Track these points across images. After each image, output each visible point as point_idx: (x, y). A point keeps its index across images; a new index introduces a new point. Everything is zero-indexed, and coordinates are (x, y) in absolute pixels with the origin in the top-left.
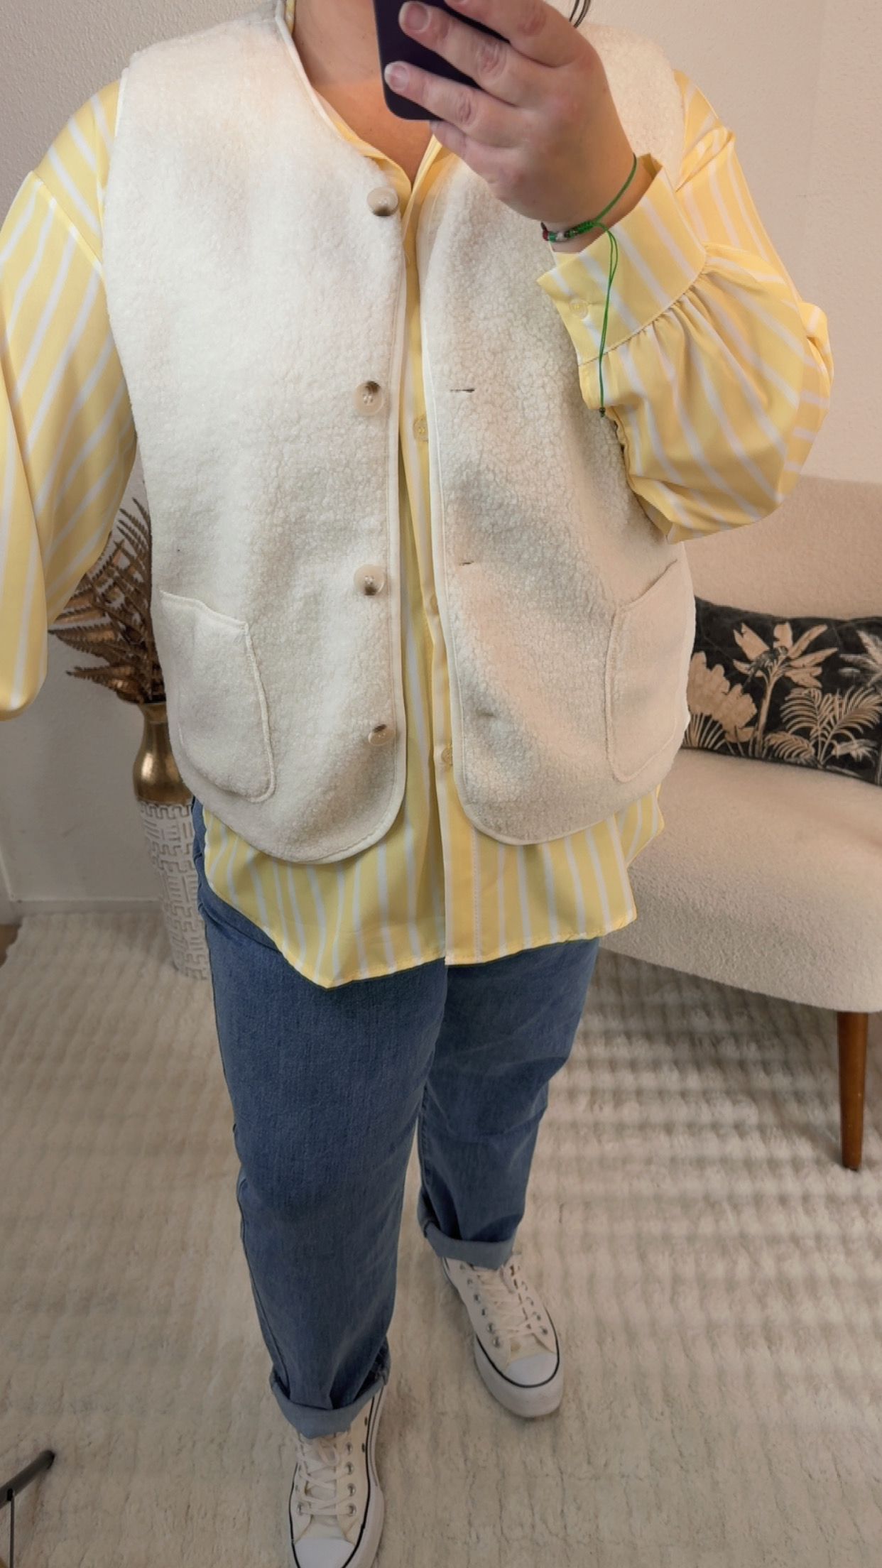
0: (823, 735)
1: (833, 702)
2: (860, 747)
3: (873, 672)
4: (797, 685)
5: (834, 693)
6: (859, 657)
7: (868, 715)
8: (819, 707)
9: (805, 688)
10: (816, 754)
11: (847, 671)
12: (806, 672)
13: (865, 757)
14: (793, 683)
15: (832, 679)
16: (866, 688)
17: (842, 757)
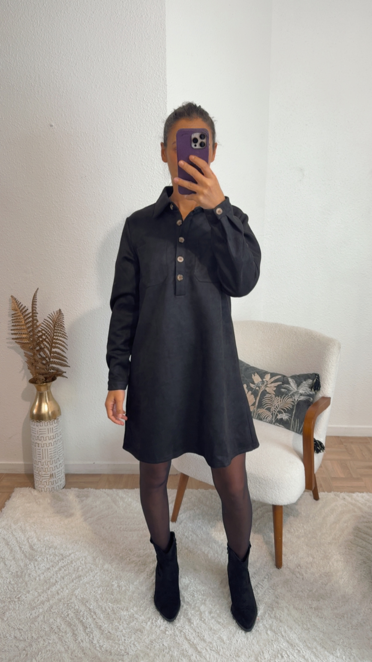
0: (274, 411)
1: (278, 400)
2: (286, 416)
3: (291, 391)
4: (268, 393)
5: (278, 397)
6: (287, 385)
7: (288, 405)
8: (274, 401)
9: (270, 394)
10: (272, 418)
11: (283, 390)
12: (271, 389)
13: (287, 420)
14: (267, 392)
15: (279, 393)
16: (288, 396)
17: (280, 419)
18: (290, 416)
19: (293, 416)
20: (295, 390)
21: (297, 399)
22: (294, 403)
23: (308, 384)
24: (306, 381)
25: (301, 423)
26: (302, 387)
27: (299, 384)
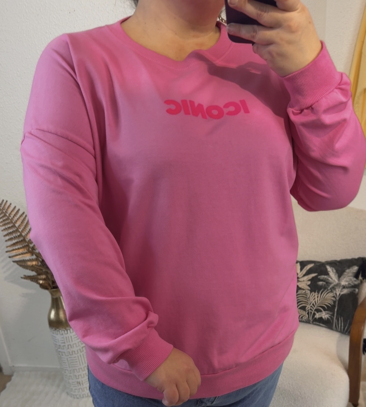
0: (311, 309)
1: (314, 296)
2: (326, 314)
3: (331, 283)
4: (301, 289)
5: (315, 292)
6: (326, 277)
7: (329, 301)
8: (309, 298)
9: (304, 289)
10: (309, 317)
11: (320, 283)
12: (304, 283)
13: (328, 319)
14: (299, 288)
15: (314, 287)
16: (328, 290)
17: (319, 318)
18: (331, 315)
19: (335, 314)
20: (335, 281)
21: (339, 292)
22: (335, 298)
23: (353, 273)
24: (351, 269)
25: (345, 321)
26: (345, 277)
27: (340, 274)
